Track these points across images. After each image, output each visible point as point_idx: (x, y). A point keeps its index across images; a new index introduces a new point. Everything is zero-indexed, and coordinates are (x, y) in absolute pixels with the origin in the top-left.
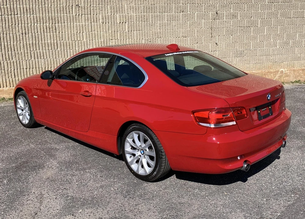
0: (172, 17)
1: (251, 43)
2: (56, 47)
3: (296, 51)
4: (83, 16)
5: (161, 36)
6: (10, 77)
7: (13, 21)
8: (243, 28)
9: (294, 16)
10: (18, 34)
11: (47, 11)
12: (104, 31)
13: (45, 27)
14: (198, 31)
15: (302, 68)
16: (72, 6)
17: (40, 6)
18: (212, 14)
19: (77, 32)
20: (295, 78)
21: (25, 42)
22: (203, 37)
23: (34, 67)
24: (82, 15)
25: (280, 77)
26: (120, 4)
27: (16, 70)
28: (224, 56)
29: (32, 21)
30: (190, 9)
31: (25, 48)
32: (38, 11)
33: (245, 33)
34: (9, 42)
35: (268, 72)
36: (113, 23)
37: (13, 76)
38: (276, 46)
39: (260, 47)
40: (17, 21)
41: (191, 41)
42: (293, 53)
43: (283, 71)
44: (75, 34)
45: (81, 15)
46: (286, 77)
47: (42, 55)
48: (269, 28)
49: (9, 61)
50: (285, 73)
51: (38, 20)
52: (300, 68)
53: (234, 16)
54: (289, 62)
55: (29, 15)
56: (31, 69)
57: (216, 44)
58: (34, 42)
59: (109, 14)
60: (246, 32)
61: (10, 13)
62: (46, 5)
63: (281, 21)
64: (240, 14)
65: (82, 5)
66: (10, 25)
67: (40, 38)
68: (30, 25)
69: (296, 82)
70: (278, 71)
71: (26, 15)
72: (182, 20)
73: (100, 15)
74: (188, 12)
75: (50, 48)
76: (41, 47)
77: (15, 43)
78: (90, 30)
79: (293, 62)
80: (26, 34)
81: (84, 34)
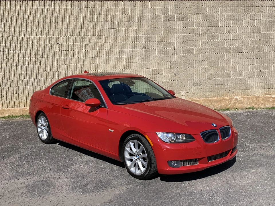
0: (136, 53)
1: (207, 74)
2: (40, 77)
3: (249, 81)
4: (62, 52)
5: (127, 67)
6: (3, 100)
7: (7, 56)
8: (198, 61)
9: (245, 50)
10: (10, 66)
11: (34, 48)
12: (80, 63)
13: (32, 61)
14: (158, 64)
15: (256, 96)
16: (54, 44)
17: (29, 44)
18: (170, 50)
19: (57, 65)
20: (249, 104)
21: (16, 73)
22: (163, 69)
23: (22, 92)
25: (235, 103)
26: (93, 42)
27: (8, 95)
28: (182, 85)
29: (22, 56)
30: (151, 46)
31: (16, 77)
32: (27, 48)
33: (200, 65)
34: (3, 72)
35: (223, 99)
36: (87, 57)
37: (5, 100)
38: (230, 77)
39: (215, 77)
40: (10, 56)
41: (153, 72)
42: (246, 83)
43: (237, 98)
45: (60, 51)
46: (240, 104)
47: (29, 82)
48: (222, 61)
49: (3, 87)
50: (239, 100)
51: (27, 55)
52: (254, 96)
53: (190, 51)
54: (242, 91)
55: (19, 52)
56: (20, 94)
57: (175, 74)
58: (23, 72)
59: (83, 50)
60: (202, 64)
61: (5, 50)
62: (33, 44)
63: (233, 55)
64: (195, 49)
65: (62, 43)
66: (5, 59)
67: (28, 69)
68: (20, 59)
69: (250, 108)
70: (232, 99)
71: (17, 51)
72: (144, 55)
73: (77, 51)
74: (150, 49)
75: (35, 77)
76: (28, 76)
77: (8, 73)
78: (68, 63)
79: (246, 90)
80: (17, 66)
81: (63, 66)
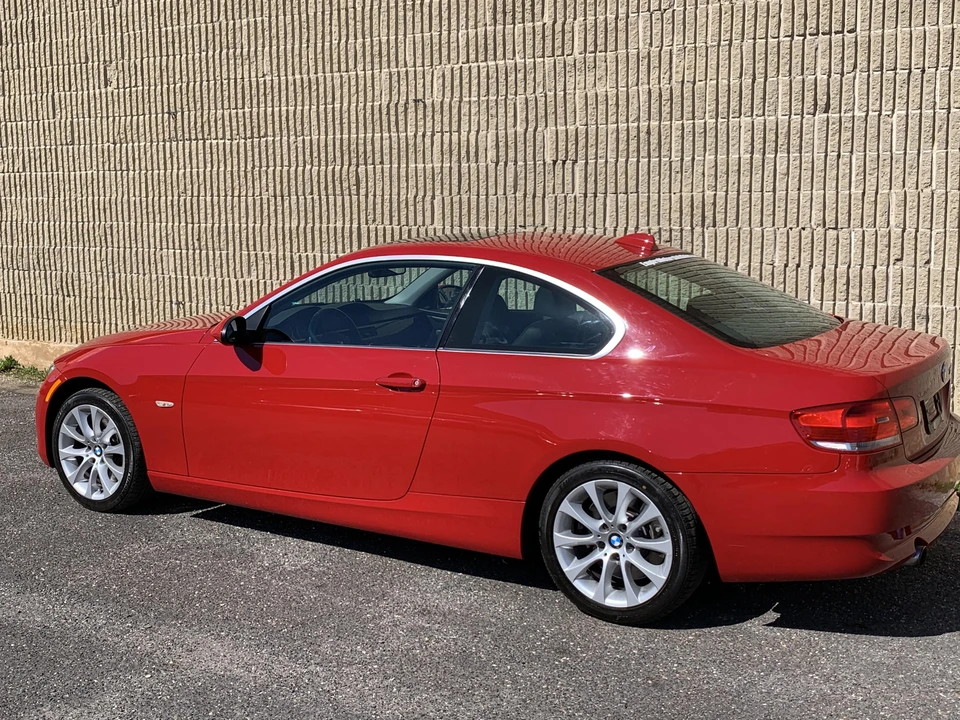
0: (772, 136)
4: (435, 137)
5: (719, 217)
7: (257, 156)
10: (265, 197)
11: (337, 122)
12: (501, 192)
13: (329, 178)
16: (407, 102)
17: (322, 107)
19: (415, 197)
21: (280, 225)
24: (433, 135)
26: (560, 87)
29: (301, 158)
30: (863, 95)
31: (280, 242)
32: (315, 123)
34: (243, 220)
40: (264, 156)
44: (411, 202)
45: (429, 134)
51: (315, 154)
55: (292, 138)
59: (518, 127)
61: (249, 133)
62: (337, 106)
65: (436, 99)
67: (316, 211)
68: (295, 168)
71: (285, 139)
72: (820, 146)
73: (490, 135)
74: (855, 112)
76: (317, 242)
77: (258, 225)
78: (455, 189)
81: (435, 201)
